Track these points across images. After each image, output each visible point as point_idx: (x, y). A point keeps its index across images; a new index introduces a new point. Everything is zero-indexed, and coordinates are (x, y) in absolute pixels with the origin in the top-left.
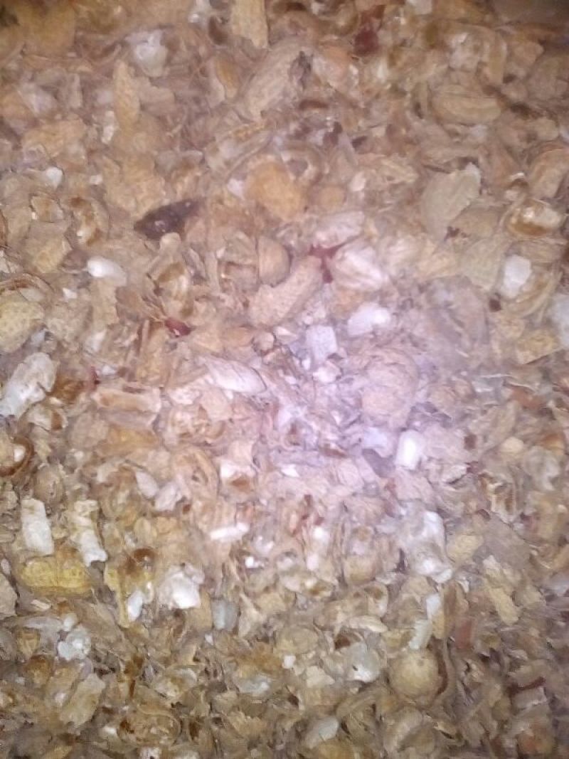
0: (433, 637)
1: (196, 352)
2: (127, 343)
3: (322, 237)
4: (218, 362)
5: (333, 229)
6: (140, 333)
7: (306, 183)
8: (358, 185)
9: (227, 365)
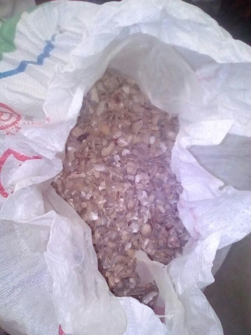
0: (148, 219)
1: (91, 164)
2: (76, 163)
3: (115, 137)
4: (96, 165)
5: (116, 135)
6: (79, 161)
7: (110, 127)
8: (120, 126)
9: (98, 165)
